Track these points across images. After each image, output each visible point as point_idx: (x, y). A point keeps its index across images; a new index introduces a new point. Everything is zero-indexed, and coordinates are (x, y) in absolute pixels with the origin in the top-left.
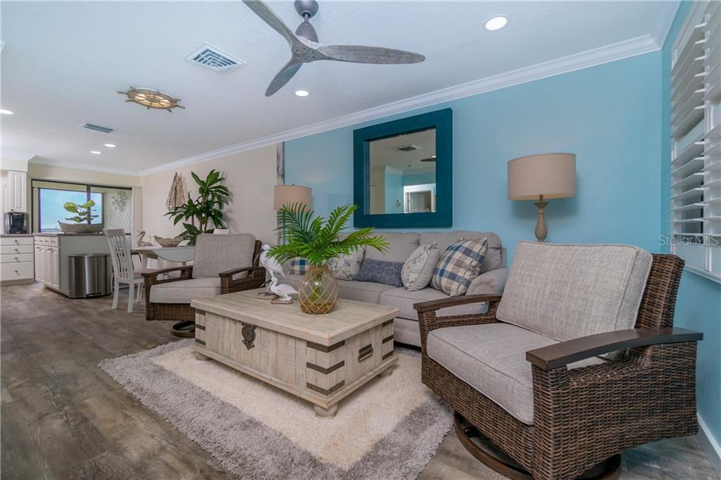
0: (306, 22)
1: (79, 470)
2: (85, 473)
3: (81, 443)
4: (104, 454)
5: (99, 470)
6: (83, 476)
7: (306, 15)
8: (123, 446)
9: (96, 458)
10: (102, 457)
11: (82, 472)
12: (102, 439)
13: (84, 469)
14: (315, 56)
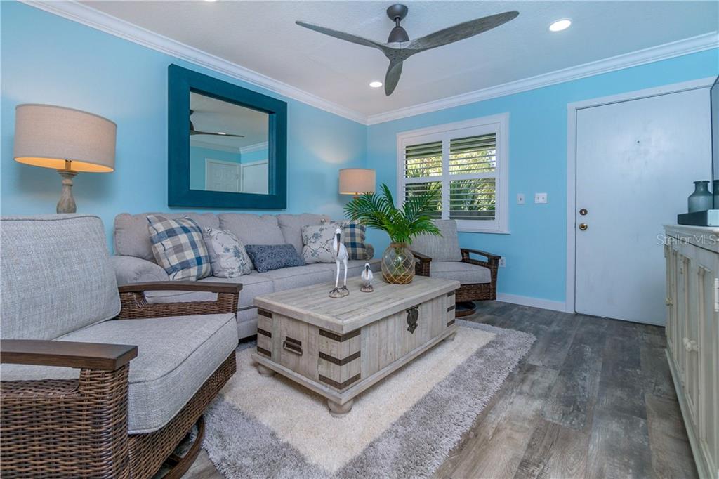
0: (398, 26)
1: (574, 425)
2: (573, 420)
3: (553, 442)
4: (551, 420)
5: (564, 414)
6: (575, 419)
7: (398, 19)
8: (534, 413)
9: (557, 422)
10: (553, 419)
11: (573, 422)
12: (538, 431)
13: (571, 423)
14: (406, 53)
